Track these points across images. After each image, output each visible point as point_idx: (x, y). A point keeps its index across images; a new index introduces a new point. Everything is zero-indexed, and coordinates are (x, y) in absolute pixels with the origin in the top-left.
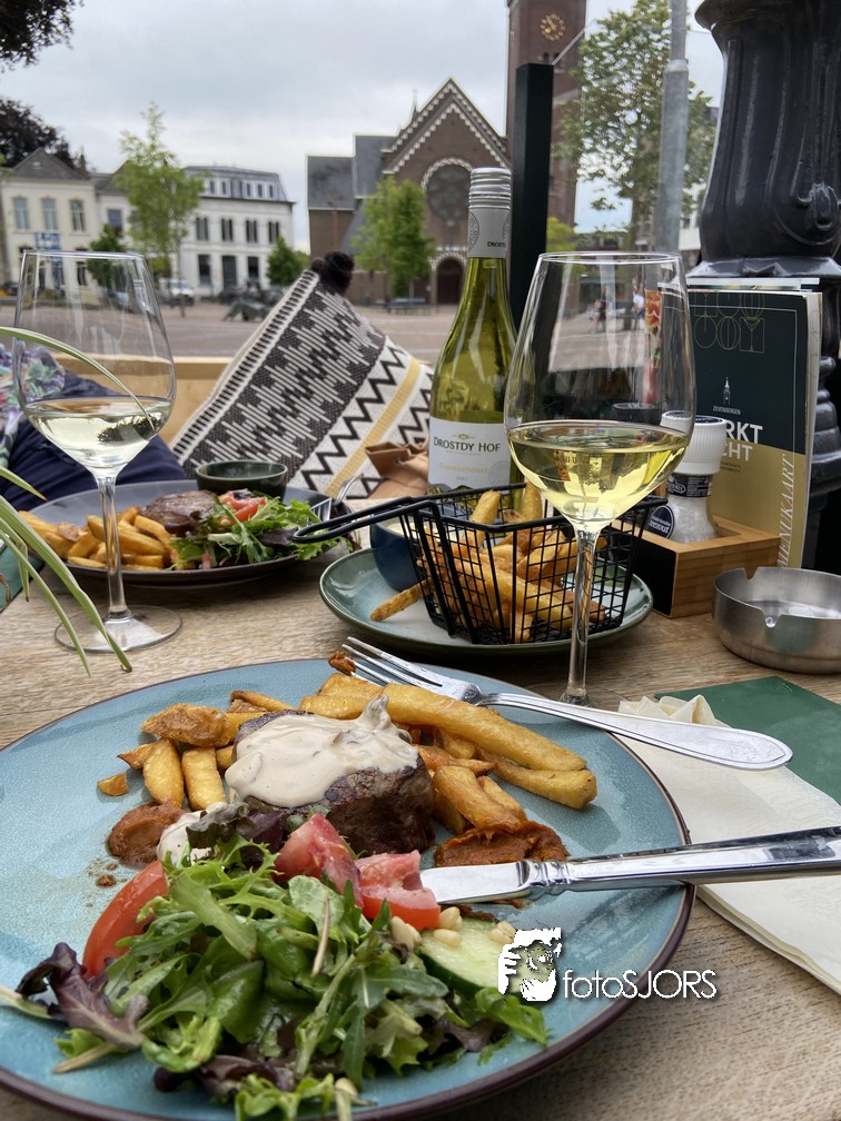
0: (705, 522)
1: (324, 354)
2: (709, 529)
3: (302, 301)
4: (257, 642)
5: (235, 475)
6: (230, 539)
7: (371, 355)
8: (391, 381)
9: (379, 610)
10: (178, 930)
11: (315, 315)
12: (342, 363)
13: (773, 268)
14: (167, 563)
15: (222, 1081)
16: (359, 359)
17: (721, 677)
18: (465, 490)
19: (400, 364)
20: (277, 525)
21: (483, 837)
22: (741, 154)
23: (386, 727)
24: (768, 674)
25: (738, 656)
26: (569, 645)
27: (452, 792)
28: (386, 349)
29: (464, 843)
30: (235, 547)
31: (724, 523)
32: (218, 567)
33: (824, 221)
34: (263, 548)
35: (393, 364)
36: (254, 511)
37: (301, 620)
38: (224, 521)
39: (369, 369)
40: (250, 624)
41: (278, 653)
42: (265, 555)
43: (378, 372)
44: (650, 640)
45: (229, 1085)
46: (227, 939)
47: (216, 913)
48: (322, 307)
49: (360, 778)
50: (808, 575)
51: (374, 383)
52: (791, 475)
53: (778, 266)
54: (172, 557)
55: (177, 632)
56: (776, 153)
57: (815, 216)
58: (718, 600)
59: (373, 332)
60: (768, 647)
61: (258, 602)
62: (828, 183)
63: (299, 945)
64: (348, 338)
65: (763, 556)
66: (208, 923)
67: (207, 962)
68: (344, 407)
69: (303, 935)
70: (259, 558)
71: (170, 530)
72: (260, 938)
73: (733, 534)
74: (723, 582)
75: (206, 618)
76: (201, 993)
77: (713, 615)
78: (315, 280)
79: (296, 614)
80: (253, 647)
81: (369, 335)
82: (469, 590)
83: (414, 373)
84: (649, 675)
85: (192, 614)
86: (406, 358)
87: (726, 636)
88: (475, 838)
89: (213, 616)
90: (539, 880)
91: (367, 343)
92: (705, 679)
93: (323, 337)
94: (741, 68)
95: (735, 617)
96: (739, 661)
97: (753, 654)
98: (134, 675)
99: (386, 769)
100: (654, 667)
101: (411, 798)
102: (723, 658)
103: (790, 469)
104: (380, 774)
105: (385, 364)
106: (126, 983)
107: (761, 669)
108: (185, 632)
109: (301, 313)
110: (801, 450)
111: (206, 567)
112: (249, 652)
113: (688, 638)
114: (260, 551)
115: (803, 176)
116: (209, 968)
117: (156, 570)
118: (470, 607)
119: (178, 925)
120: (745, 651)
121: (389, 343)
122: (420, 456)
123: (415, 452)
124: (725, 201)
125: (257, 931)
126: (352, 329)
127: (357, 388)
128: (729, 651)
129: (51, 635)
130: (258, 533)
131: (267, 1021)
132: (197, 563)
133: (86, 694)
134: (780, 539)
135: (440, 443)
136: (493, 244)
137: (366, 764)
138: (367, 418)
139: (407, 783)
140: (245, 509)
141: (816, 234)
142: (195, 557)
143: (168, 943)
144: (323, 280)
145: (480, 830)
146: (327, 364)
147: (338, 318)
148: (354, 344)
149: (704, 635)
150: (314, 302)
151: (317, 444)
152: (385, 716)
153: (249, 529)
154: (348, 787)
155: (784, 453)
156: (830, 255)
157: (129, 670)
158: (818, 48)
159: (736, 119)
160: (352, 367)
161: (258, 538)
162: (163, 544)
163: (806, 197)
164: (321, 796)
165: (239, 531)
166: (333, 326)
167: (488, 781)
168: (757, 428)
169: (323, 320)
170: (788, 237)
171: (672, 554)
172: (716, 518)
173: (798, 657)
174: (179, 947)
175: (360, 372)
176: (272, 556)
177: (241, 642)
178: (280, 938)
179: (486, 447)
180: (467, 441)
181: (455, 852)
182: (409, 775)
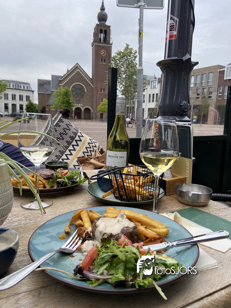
0: (170, 174)
1: (63, 134)
2: (171, 176)
3: (57, 120)
4: (73, 205)
5: (55, 165)
6: (62, 180)
7: (76, 134)
8: (81, 141)
9: (103, 196)
10: (108, 257)
11: (61, 124)
12: (68, 136)
13: (176, 118)
14: (44, 187)
15: (129, 282)
16: (72, 135)
17: (181, 208)
18: (117, 168)
19: (83, 136)
20: (73, 177)
21: (152, 240)
22: (167, 93)
23: (126, 219)
24: (190, 207)
25: (183, 203)
26: (153, 201)
27: (142, 231)
28: (79, 133)
29: (148, 242)
30: (63, 182)
31: (174, 174)
32: (58, 187)
33: (185, 109)
34: (70, 182)
35: (81, 136)
36: (67, 173)
37: (82, 200)
38: (60, 176)
39: (75, 137)
40: (69, 201)
41: (80, 207)
42: (70, 184)
43: (77, 138)
44: (163, 201)
45: (131, 283)
46: (120, 257)
47: (117, 252)
48: (63, 122)
49: (127, 229)
50: (194, 185)
51: (76, 141)
52: (188, 163)
53: (177, 118)
54: (46, 185)
55: (52, 204)
56: (175, 94)
57: (184, 108)
58: (177, 191)
59: (75, 128)
60: (189, 201)
61: (69, 196)
62: (186, 101)
63: (133, 257)
64: (69, 130)
65: (183, 181)
66: (116, 254)
67: (114, 264)
68: (69, 147)
69: (134, 255)
70: (69, 185)
71: (44, 179)
72: (126, 257)
73: (176, 177)
74: (178, 187)
75: (58, 200)
76: (113, 270)
77: (176, 195)
78: (61, 115)
79: (80, 198)
80: (73, 206)
81: (75, 129)
82: (127, 190)
83: (86, 139)
84: (166, 208)
85: (53, 199)
86: (84, 135)
87: (180, 199)
88: (150, 240)
89: (59, 200)
90: (168, 245)
91: (74, 131)
92: (178, 208)
93: (63, 129)
94: (167, 76)
95: (181, 194)
96: (183, 204)
97: (186, 202)
98: (47, 214)
99: (130, 226)
100: (166, 206)
101: (136, 233)
102: (180, 204)
103: (188, 162)
104: (130, 228)
105: (79, 136)
106: (97, 270)
107: (188, 206)
108: (54, 204)
109: (57, 123)
110: (190, 158)
111: (55, 187)
112: (73, 208)
113: (171, 200)
114: (69, 183)
115: (181, 99)
116: (115, 265)
117: (43, 189)
118: (127, 194)
119: (107, 256)
120: (184, 202)
121: (79, 131)
122: (92, 159)
123: (90, 158)
124: (165, 104)
125: (125, 255)
126: (70, 127)
127: (72, 142)
128: (181, 202)
129: (20, 206)
130: (69, 178)
131: (127, 275)
132: (52, 187)
133: (37, 219)
134: (186, 178)
135: (110, 156)
136: (122, 112)
137: (126, 226)
138: (75, 150)
139: (135, 229)
140: (65, 173)
141: (184, 111)
142: (52, 185)
143: (106, 260)
144: (63, 115)
145: (151, 239)
146: (64, 136)
147: (67, 125)
148: (71, 131)
149: (174, 199)
150: (60, 121)
151: (62, 156)
152: (125, 216)
153: (67, 178)
154: (125, 230)
155: (186, 159)
156: (187, 116)
157: (45, 213)
158: (183, 73)
159: (166, 87)
160: (70, 137)
161: (69, 180)
162: (43, 182)
163: (182, 104)
164: (120, 232)
165: (64, 179)
166: (66, 127)
167: (147, 229)
168: (180, 153)
169: (63, 125)
170: (178, 111)
171: (166, 181)
172: (173, 173)
173: (196, 203)
174: (107, 262)
175: (73, 138)
176: (72, 184)
177: (70, 205)
178: (130, 256)
179: (121, 157)
180: (117, 156)
181: (146, 244)
182: (135, 228)
